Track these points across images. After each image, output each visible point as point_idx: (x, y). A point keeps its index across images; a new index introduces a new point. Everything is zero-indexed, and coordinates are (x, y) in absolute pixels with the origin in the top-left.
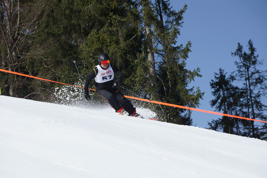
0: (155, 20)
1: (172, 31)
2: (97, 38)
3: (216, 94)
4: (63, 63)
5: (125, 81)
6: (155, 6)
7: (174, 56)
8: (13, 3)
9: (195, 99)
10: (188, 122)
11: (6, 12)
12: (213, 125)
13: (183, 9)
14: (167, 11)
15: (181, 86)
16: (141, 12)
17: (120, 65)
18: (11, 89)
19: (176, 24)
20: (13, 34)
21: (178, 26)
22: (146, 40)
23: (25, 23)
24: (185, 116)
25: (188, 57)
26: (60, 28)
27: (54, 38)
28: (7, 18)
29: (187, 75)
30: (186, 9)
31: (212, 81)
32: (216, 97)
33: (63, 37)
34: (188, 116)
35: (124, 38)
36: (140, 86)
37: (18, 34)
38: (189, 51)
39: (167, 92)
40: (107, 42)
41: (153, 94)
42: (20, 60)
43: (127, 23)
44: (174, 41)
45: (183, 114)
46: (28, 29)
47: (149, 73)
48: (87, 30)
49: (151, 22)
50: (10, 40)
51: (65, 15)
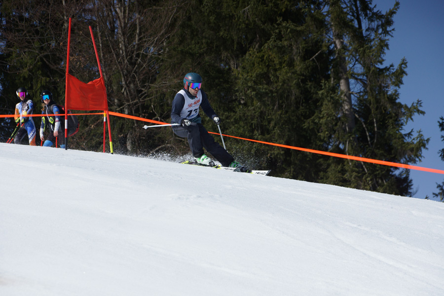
0: (349, 27)
1: (377, 43)
2: (259, 58)
5: (304, 123)
6: (349, 5)
7: (380, 82)
8: (129, 8)
9: (415, 149)
10: (406, 184)
11: (119, 22)
13: (393, 9)
14: (368, 12)
15: (393, 130)
16: (327, 15)
17: (296, 99)
18: (129, 140)
19: (382, 33)
20: (129, 55)
21: (386, 36)
22: (337, 58)
23: (147, 38)
24: (400, 174)
25: (403, 84)
26: (202, 44)
27: (193, 60)
28: (120, 31)
29: (401, 112)
30: (398, 8)
31: (442, 119)
33: (207, 58)
34: (404, 176)
35: (301, 57)
36: (327, 131)
37: (138, 55)
38: (404, 75)
39: (372, 138)
40: (275, 64)
41: (349, 143)
42: (142, 95)
43: (306, 34)
44: (380, 59)
45: (397, 173)
46: (153, 46)
47: (342, 110)
48: (244, 46)
49: (342, 30)
50: (124, 66)
51: (209, 23)
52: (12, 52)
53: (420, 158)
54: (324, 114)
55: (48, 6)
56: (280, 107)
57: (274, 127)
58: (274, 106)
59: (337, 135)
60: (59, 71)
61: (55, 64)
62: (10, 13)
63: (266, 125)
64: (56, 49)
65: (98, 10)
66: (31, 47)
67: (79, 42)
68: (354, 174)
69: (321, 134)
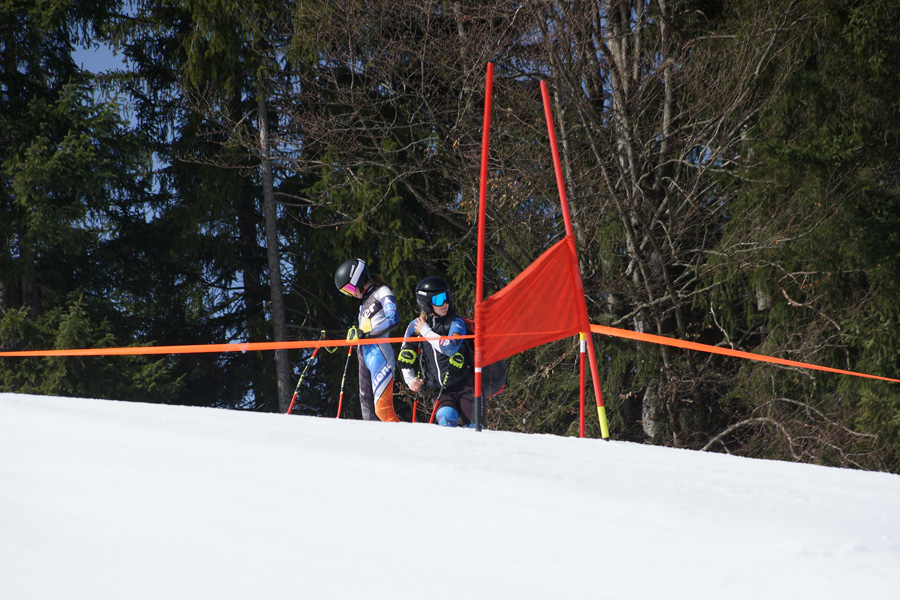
4: (866, 286)
8: (642, 39)
11: (614, 79)
18: (648, 407)
20: (646, 171)
23: (693, 121)
26: (850, 134)
27: (824, 177)
28: (617, 105)
33: (864, 174)
37: (670, 170)
42: (683, 281)
46: (711, 144)
50: (633, 199)
51: (868, 74)
52: (320, 169)
55: (417, 40)
60: (450, 220)
61: (441, 201)
62: (311, 63)
64: (441, 159)
65: (556, 47)
66: (372, 154)
67: (506, 138)
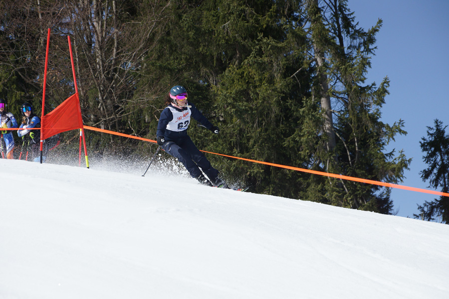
0: (331, 45)
1: (358, 61)
2: (239, 74)
3: (430, 160)
5: (284, 142)
6: (330, 22)
7: (362, 101)
8: (107, 22)
9: (396, 169)
10: (386, 205)
11: (96, 36)
12: (426, 209)
13: (376, 27)
14: (350, 29)
15: (374, 149)
16: (308, 32)
17: (276, 117)
18: (105, 156)
19: (364, 51)
20: (106, 70)
21: (368, 54)
22: (318, 76)
23: (125, 53)
24: (381, 195)
25: (385, 103)
26: (181, 60)
27: (171, 75)
28: (97, 46)
29: (383, 131)
30: (381, 26)
31: (424, 139)
32: (430, 165)
33: (186, 74)
34: (385, 196)
35: (281, 74)
36: (308, 149)
37: (115, 70)
38: (387, 94)
39: (352, 158)
40: (255, 81)
41: (329, 162)
42: (119, 111)
43: (287, 50)
44: (362, 77)
45: (377, 193)
46: (131, 62)
47: (323, 128)
48: (223, 62)
49: (324, 48)
50: (101, 81)
51: (188, 38)
53: (401, 178)
54: (305, 132)
55: (24, 19)
56: (260, 124)
57: (253, 146)
58: (254, 123)
59: (318, 153)
60: (34, 86)
61: (31, 78)
63: (245, 143)
64: (32, 63)
65: (75, 24)
66: (6, 60)
67: (56, 56)
68: (335, 193)
69: (302, 153)
